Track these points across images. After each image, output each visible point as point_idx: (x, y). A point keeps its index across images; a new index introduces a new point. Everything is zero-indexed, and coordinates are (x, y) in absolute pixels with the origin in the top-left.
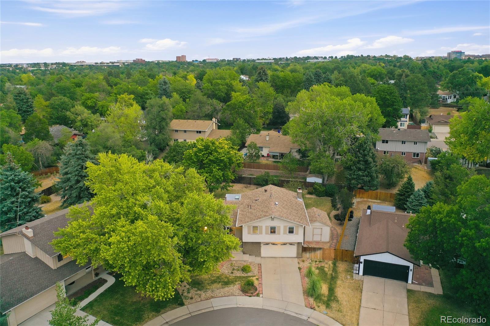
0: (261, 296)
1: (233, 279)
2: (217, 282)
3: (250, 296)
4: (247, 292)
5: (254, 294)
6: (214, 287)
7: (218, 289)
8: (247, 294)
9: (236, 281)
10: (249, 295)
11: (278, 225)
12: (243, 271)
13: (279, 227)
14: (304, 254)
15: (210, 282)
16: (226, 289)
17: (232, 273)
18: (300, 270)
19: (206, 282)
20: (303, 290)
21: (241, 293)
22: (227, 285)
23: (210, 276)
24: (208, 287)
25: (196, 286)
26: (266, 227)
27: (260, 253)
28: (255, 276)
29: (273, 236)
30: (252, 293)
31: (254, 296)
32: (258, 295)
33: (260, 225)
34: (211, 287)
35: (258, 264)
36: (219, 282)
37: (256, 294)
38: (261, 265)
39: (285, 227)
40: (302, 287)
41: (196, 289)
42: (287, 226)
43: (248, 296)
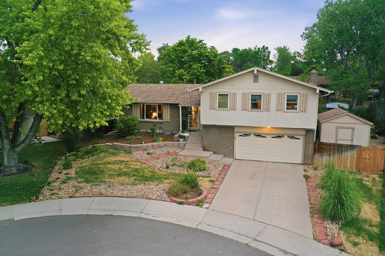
0: (206, 205)
1: (165, 175)
2: (128, 174)
3: (181, 203)
4: (177, 196)
5: (189, 200)
6: (117, 180)
7: (122, 185)
8: (175, 199)
9: (166, 179)
10: (179, 200)
11: (266, 92)
12: (190, 168)
13: (269, 95)
14: (317, 157)
15: (117, 173)
16: (141, 187)
17: (167, 167)
18: (306, 179)
19: (109, 173)
20: (311, 208)
21: (165, 196)
22: (146, 181)
23: (122, 167)
24: (107, 180)
25: (87, 176)
26: (244, 94)
27: (233, 149)
28: (210, 177)
29: (255, 113)
30: (187, 198)
31: (189, 204)
32: (199, 204)
33: (233, 91)
34: (112, 180)
35: (224, 166)
36: (134, 175)
37: (194, 200)
38: (229, 167)
39: (280, 95)
40: (308, 203)
41: (83, 180)
42: (285, 94)
43: (176, 202)
